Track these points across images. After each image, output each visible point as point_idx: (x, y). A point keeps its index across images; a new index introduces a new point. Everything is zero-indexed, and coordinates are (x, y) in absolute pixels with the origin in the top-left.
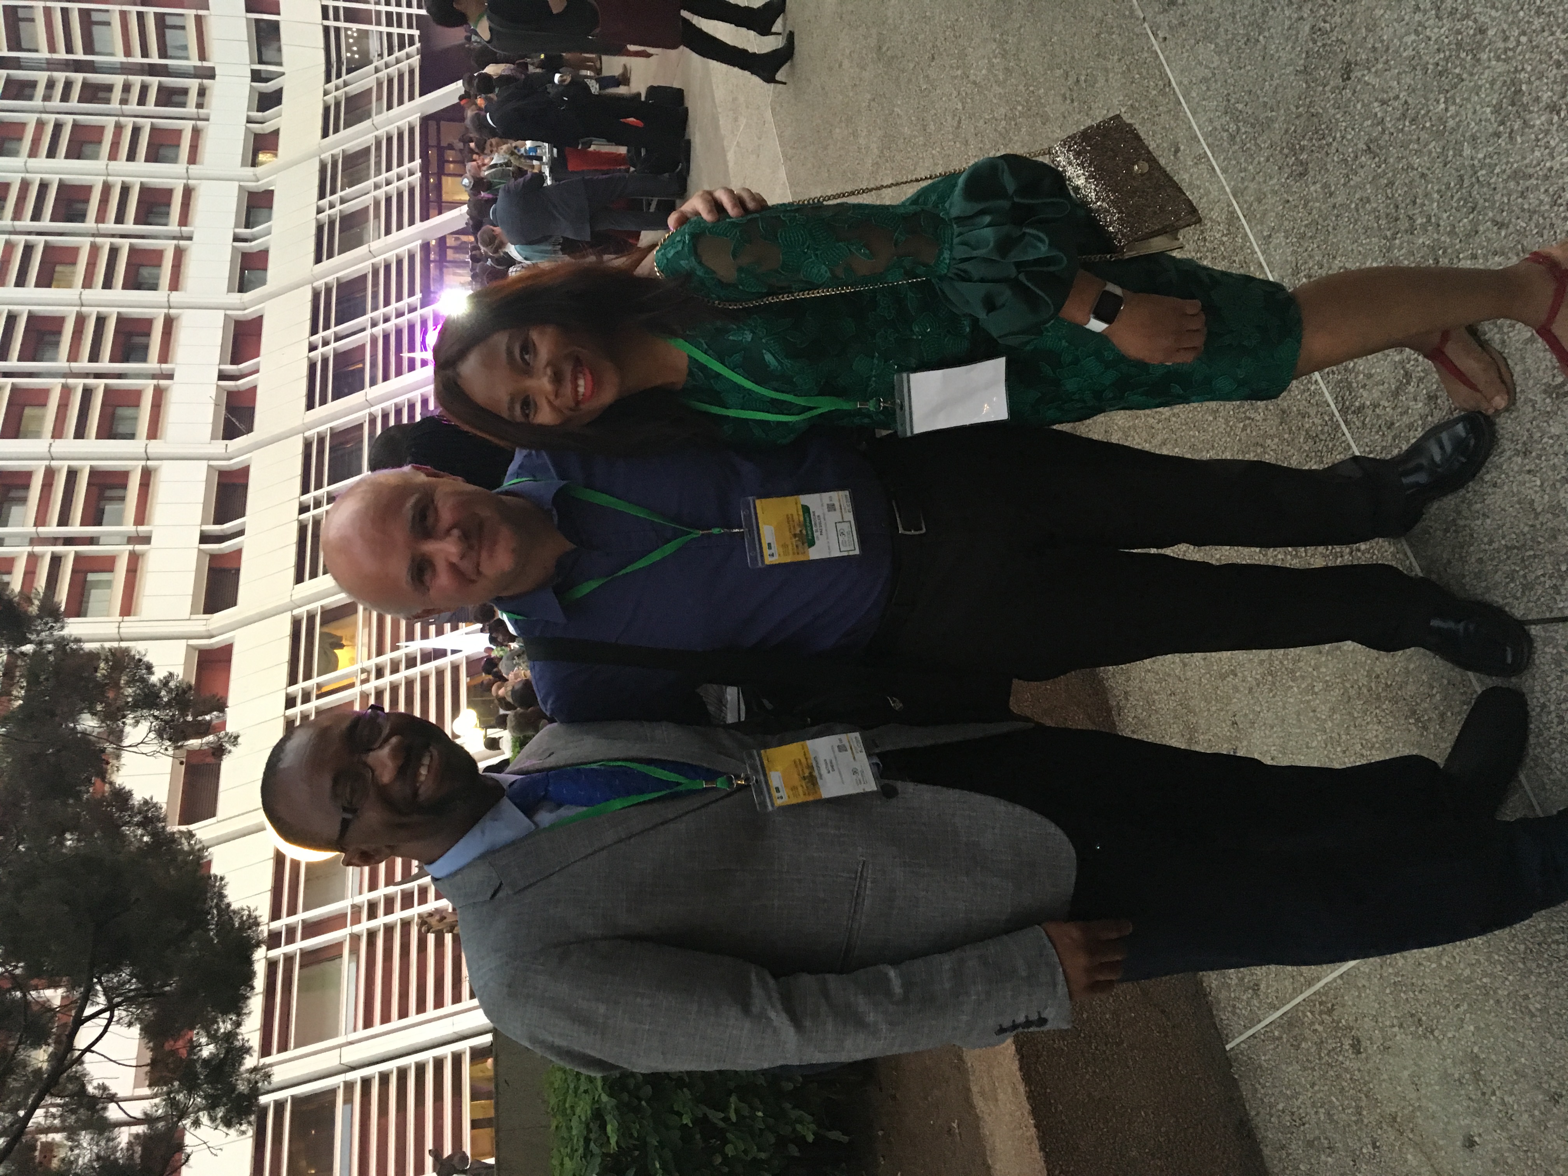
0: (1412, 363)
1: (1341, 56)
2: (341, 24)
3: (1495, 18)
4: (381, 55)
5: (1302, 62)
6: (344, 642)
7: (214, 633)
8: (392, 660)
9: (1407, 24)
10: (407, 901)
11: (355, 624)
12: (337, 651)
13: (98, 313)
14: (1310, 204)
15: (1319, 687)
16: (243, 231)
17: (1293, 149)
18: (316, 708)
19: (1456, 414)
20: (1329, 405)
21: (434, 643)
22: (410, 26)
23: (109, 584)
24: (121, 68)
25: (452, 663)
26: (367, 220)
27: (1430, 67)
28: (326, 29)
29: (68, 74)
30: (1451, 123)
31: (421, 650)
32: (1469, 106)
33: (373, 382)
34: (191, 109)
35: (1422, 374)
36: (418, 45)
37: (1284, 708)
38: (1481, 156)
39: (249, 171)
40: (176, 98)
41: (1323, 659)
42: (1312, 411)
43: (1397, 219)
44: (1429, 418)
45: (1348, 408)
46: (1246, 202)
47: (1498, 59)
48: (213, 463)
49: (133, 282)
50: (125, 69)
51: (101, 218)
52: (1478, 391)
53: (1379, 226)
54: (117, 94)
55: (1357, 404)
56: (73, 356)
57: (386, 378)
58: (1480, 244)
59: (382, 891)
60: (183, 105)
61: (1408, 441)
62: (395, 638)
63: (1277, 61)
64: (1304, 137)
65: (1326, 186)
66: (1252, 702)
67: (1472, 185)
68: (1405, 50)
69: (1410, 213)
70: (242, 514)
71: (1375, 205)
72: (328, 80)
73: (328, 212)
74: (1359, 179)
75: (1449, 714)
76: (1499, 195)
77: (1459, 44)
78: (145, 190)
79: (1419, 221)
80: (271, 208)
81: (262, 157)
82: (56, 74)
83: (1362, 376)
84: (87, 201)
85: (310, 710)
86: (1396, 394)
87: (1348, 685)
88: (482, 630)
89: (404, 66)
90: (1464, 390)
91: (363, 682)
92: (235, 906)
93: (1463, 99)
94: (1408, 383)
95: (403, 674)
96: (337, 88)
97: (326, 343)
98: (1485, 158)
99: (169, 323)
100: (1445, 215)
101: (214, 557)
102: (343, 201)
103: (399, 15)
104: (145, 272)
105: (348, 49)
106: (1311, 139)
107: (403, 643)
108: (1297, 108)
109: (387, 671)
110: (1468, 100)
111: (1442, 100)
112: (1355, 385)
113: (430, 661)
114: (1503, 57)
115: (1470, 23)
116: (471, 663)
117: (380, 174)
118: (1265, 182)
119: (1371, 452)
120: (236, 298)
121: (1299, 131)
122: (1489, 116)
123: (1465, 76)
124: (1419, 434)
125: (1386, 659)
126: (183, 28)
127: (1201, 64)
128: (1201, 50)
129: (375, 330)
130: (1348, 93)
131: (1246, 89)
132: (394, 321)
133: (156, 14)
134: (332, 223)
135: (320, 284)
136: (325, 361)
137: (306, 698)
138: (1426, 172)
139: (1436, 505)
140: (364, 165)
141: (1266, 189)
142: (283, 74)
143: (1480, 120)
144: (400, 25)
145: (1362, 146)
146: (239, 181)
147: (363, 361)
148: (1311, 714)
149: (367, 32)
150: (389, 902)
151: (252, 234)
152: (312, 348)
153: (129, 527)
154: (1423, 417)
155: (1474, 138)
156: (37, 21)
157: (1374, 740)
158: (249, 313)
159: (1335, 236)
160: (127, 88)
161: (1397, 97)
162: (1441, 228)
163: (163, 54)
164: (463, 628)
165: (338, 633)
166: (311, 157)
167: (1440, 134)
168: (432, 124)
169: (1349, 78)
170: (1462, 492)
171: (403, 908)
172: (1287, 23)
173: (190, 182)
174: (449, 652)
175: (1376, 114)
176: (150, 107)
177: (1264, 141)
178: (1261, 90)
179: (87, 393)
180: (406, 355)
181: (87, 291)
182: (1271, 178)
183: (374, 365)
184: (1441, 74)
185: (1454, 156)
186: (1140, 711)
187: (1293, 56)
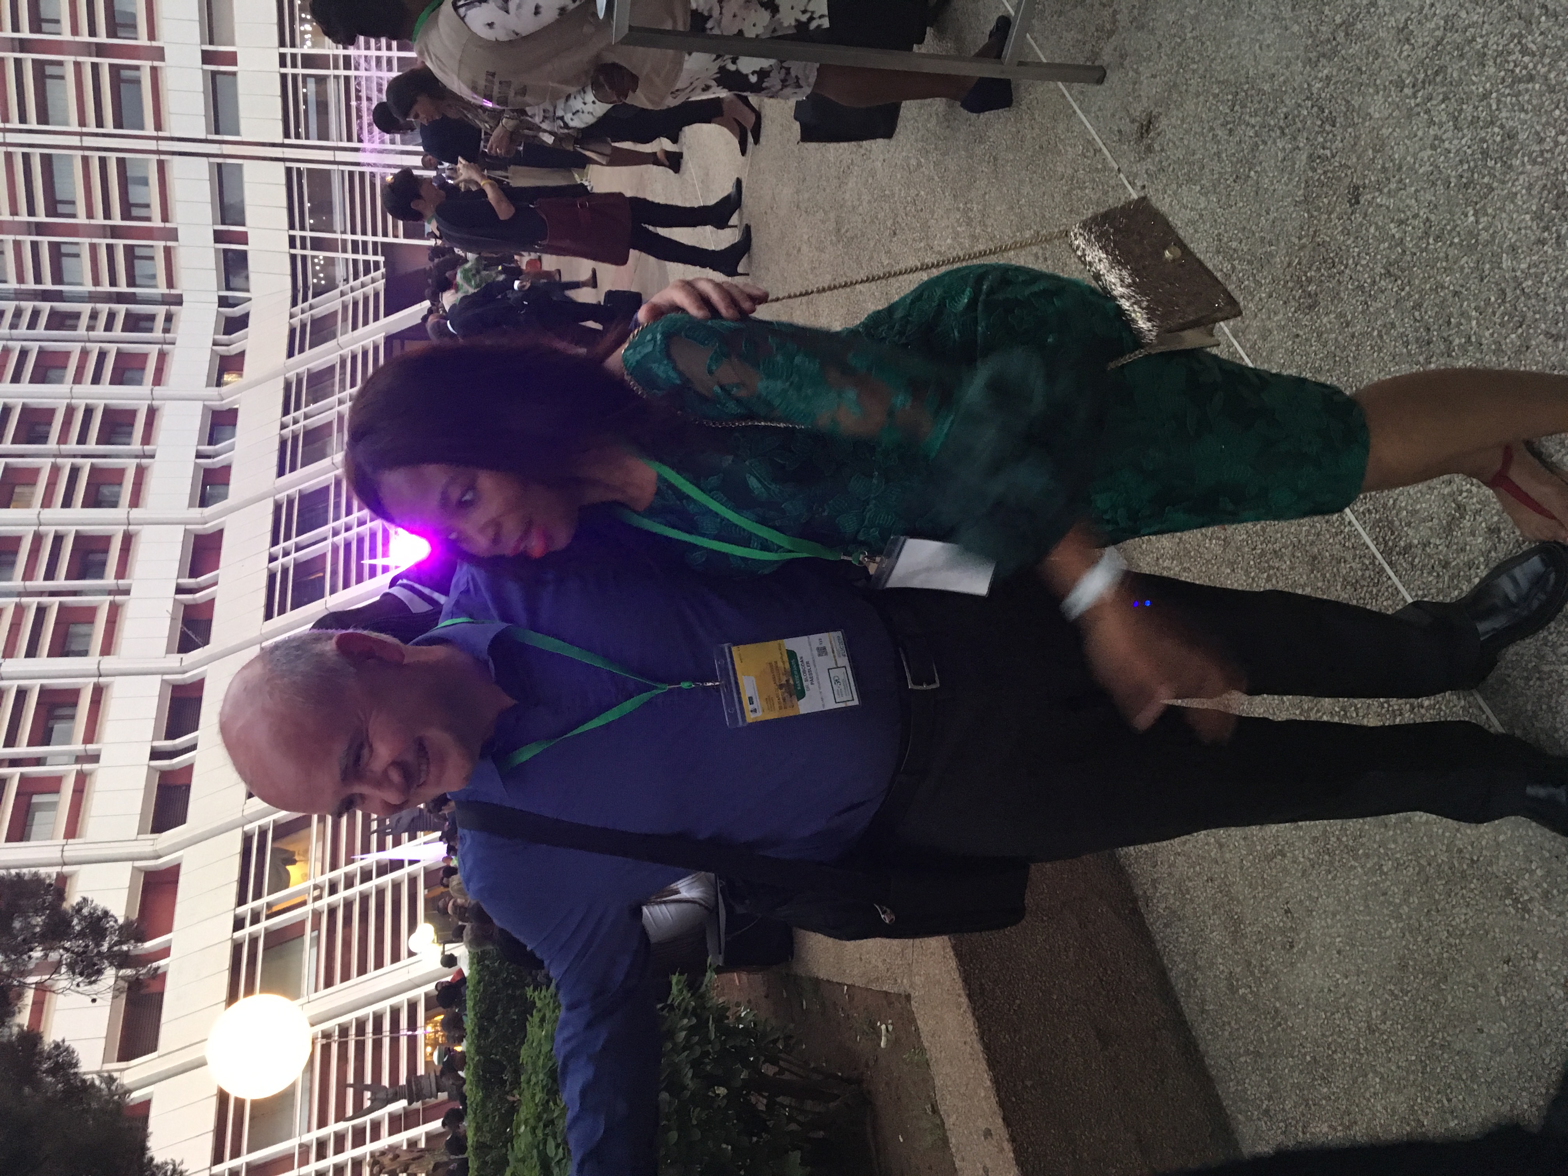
0: (1465, 494)
1: (1347, 181)
2: (309, 252)
3: (1526, 121)
4: (346, 280)
5: (1301, 192)
6: (297, 858)
7: (160, 853)
8: (346, 875)
9: (1421, 139)
10: (359, 1138)
11: (309, 837)
12: (289, 868)
13: (56, 532)
14: (1325, 336)
15: (1388, 866)
16: (206, 448)
17: (1299, 281)
18: (266, 929)
19: (1525, 547)
20: (1368, 547)
21: (392, 853)
22: (375, 253)
23: (53, 806)
24: (90, 297)
25: (409, 874)
26: (330, 435)
27: (1453, 181)
28: (293, 258)
29: (37, 303)
30: (1485, 235)
31: (377, 862)
32: (1504, 215)
33: (333, 591)
34: (158, 334)
35: (1479, 506)
36: (383, 270)
37: (1348, 893)
38: (1523, 266)
39: (214, 391)
40: (143, 324)
41: (1391, 833)
42: (1349, 556)
43: (1429, 343)
44: (1493, 554)
45: (1391, 549)
46: (1248, 340)
47: (1534, 162)
48: (166, 677)
49: (93, 500)
50: (92, 298)
51: (63, 438)
52: (1553, 517)
53: (1409, 352)
54: (84, 321)
55: (1402, 544)
56: (28, 575)
57: (346, 585)
58: (1533, 359)
59: (333, 1127)
60: (151, 330)
61: (1469, 581)
62: (350, 851)
63: (1273, 195)
64: (1310, 268)
65: (1341, 315)
66: (1306, 886)
67: (1518, 298)
68: (1421, 166)
69: (1445, 335)
70: (195, 728)
71: (1402, 330)
72: (294, 303)
73: (292, 427)
74: (1380, 305)
75: (1555, 892)
76: (1552, 306)
77: (1485, 154)
78: (108, 412)
79: (1457, 341)
80: (235, 425)
81: (227, 378)
82: (23, 304)
83: (1405, 513)
84: (49, 424)
85: (259, 932)
86: (1449, 530)
87: (1423, 862)
88: (441, 839)
89: (369, 290)
90: (1536, 518)
91: (316, 899)
92: (158, 1160)
93: (1495, 210)
94: (1462, 517)
95: (358, 888)
96: (303, 312)
97: (286, 554)
98: (1529, 268)
99: (128, 540)
100: (1487, 334)
101: (164, 775)
102: (306, 417)
103: (365, 243)
104: (106, 490)
105: (315, 275)
106: (1319, 269)
107: (358, 856)
108: (1300, 239)
109: (341, 886)
110: (1502, 209)
111: (1471, 212)
112: (1397, 523)
113: (385, 873)
114: (1540, 160)
115: (1496, 130)
116: (429, 874)
117: (344, 390)
118: (1269, 318)
119: (1425, 596)
120: (197, 513)
121: (1304, 262)
122: (1529, 223)
123: (1495, 184)
124: (1483, 572)
125: (1469, 831)
126: (152, 258)
127: (1186, 207)
128: (1185, 193)
129: (336, 539)
130: (1358, 218)
131: (1239, 226)
132: (355, 530)
133: (125, 246)
134: (295, 438)
135: (282, 496)
136: (285, 571)
137: (255, 919)
138: (1458, 288)
139: (1512, 650)
140: (328, 383)
141: (1269, 325)
142: (250, 299)
143: (1519, 229)
144: (365, 252)
145: (1379, 269)
146: (204, 400)
147: (323, 570)
148: (1382, 898)
149: (333, 259)
150: (340, 1139)
151: (216, 451)
152: (272, 559)
153: (78, 746)
154: (1486, 554)
155: (1513, 249)
156: (6, 253)
157: (1463, 926)
158: (210, 527)
159: (1357, 367)
160: (94, 316)
161: (1416, 216)
162: (1485, 347)
163: (131, 282)
164: (422, 837)
165: (291, 848)
166: (274, 376)
167: (1471, 249)
168: (397, 343)
169: (1358, 202)
170: (1542, 634)
171: (354, 1146)
172: (1280, 155)
173: (154, 403)
174: (406, 863)
175: (1394, 236)
176: (117, 332)
177: (1264, 276)
178: (1257, 225)
179: (41, 611)
180: (367, 562)
181: (47, 510)
182: (1276, 314)
183: (334, 573)
184: (1466, 186)
185: (1492, 269)
186: (1172, 901)
187: (1290, 187)
